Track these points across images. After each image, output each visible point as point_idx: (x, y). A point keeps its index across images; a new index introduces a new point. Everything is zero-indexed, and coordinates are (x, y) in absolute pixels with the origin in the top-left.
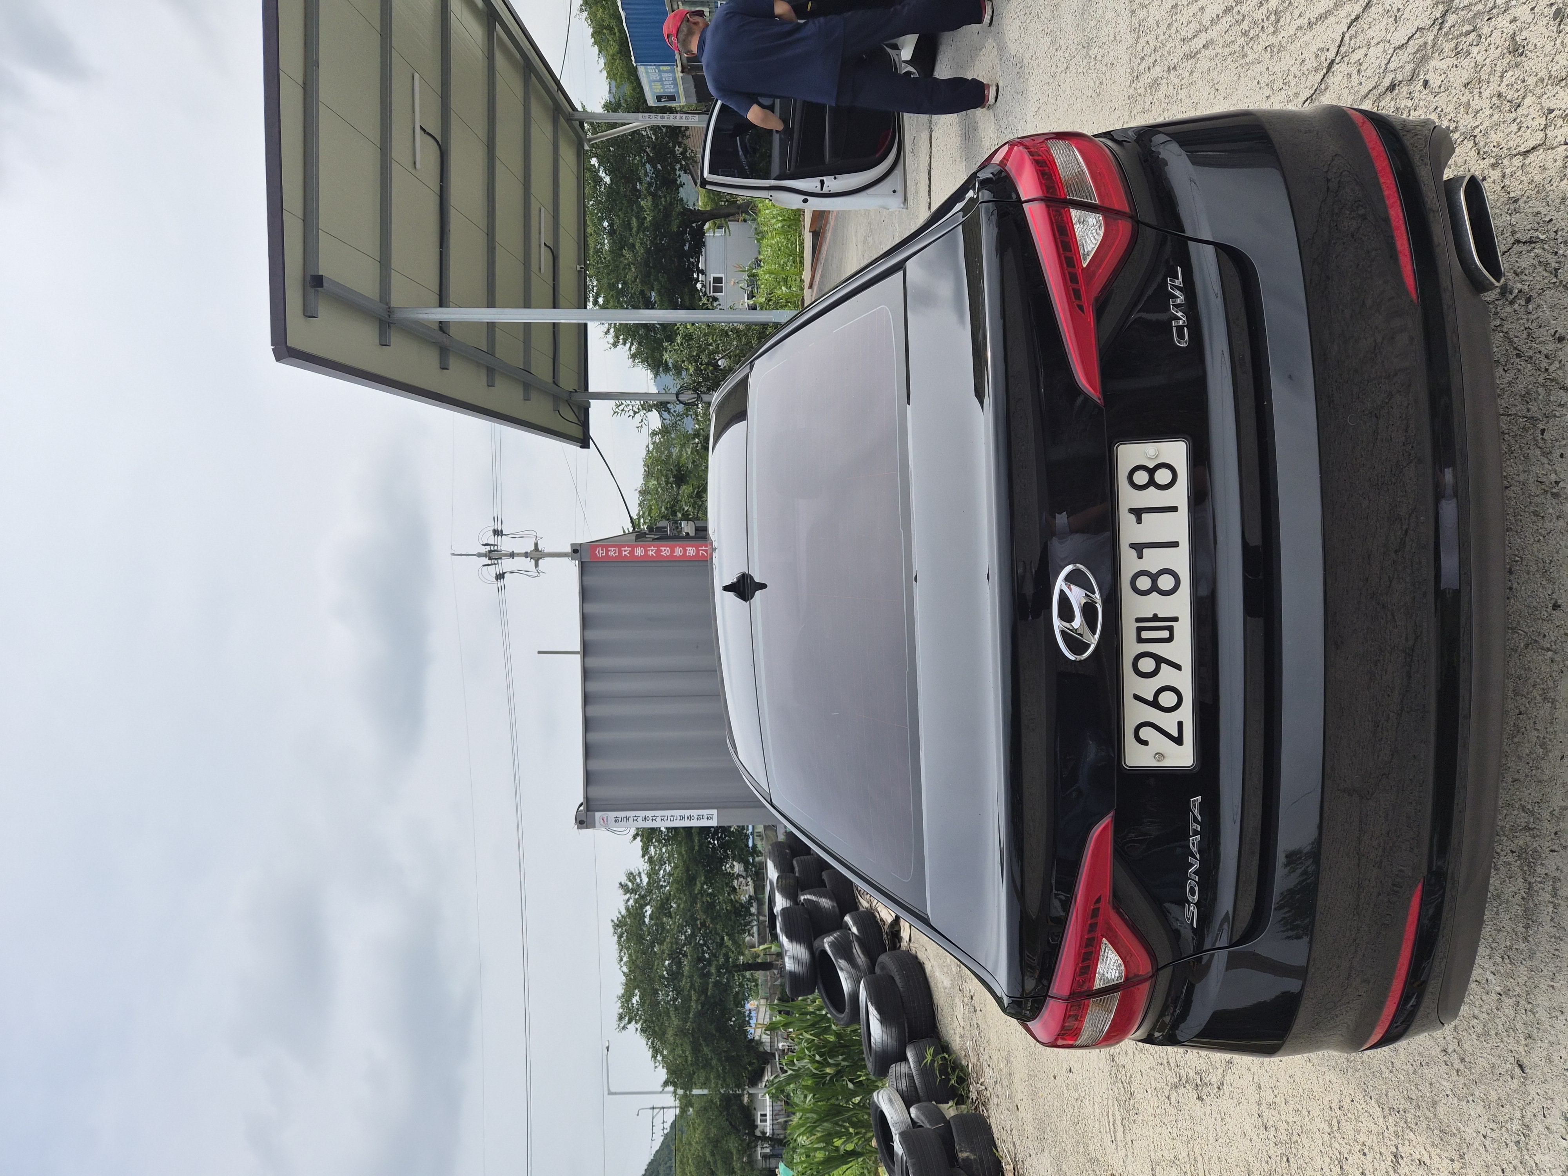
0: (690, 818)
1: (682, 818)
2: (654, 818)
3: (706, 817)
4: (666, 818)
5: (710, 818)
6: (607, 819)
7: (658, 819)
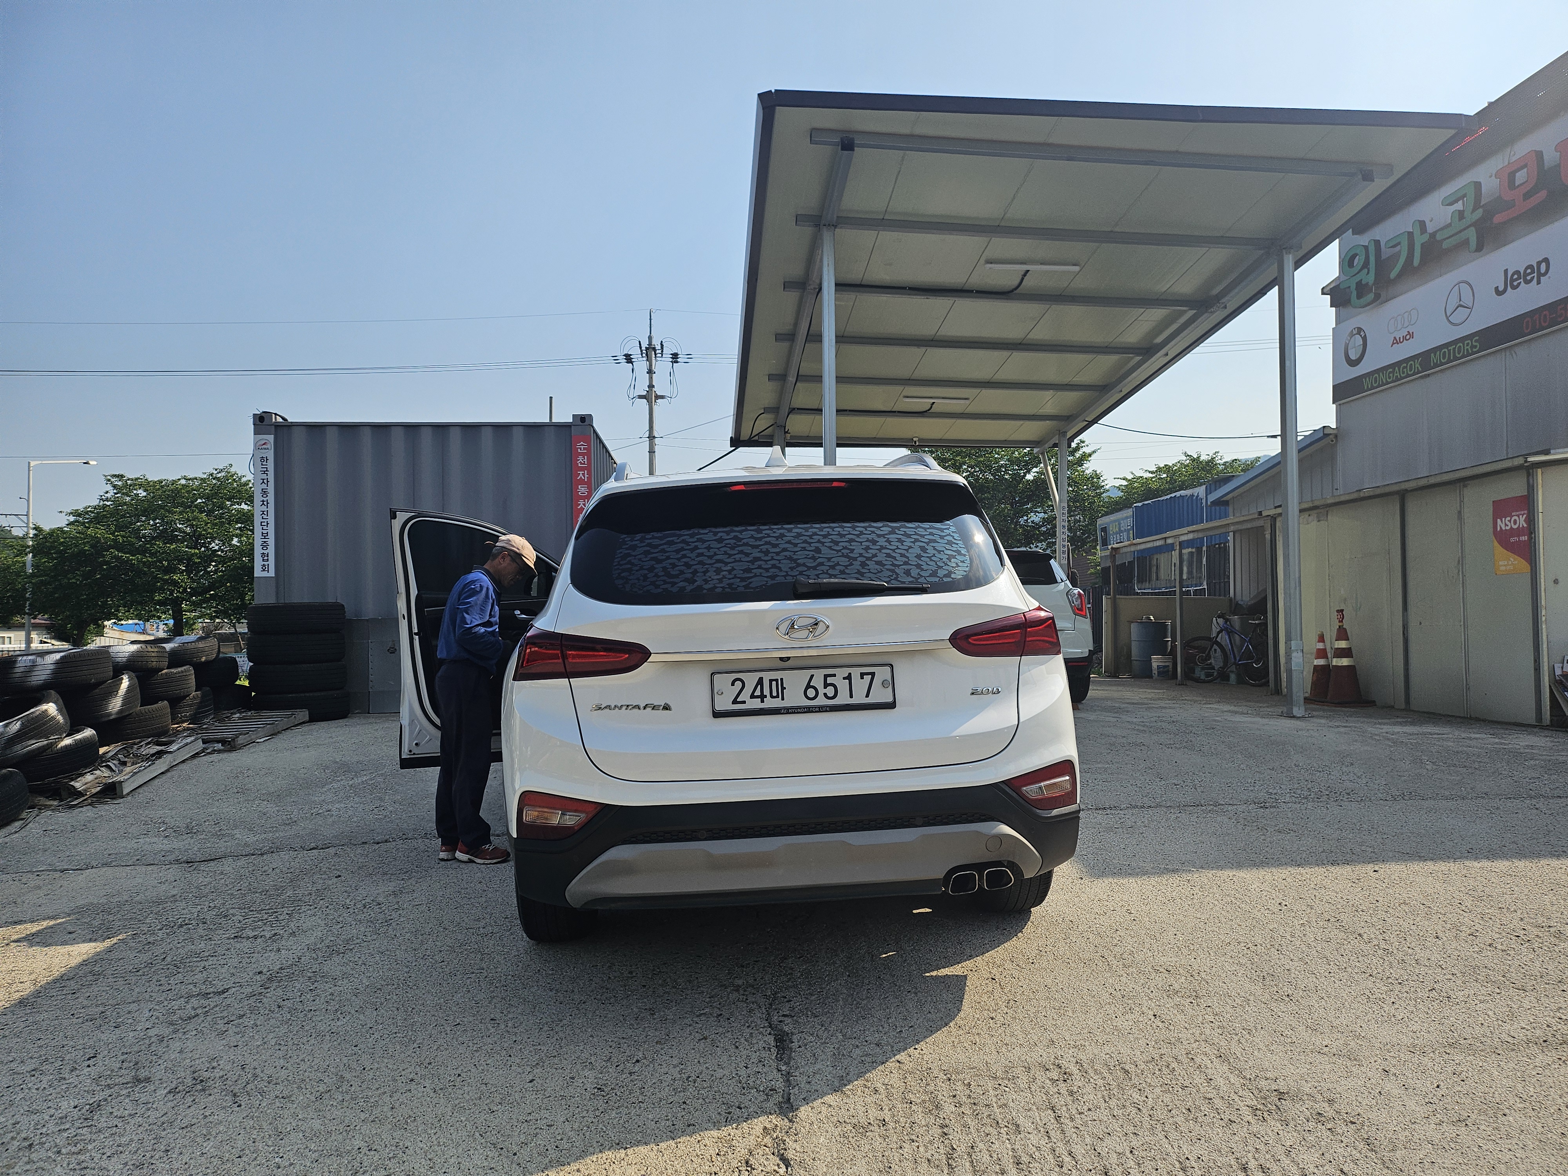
0: (265, 545)
1: (265, 536)
2: (265, 503)
3: (266, 563)
4: (265, 517)
5: (264, 568)
6: (265, 449)
7: (264, 508)
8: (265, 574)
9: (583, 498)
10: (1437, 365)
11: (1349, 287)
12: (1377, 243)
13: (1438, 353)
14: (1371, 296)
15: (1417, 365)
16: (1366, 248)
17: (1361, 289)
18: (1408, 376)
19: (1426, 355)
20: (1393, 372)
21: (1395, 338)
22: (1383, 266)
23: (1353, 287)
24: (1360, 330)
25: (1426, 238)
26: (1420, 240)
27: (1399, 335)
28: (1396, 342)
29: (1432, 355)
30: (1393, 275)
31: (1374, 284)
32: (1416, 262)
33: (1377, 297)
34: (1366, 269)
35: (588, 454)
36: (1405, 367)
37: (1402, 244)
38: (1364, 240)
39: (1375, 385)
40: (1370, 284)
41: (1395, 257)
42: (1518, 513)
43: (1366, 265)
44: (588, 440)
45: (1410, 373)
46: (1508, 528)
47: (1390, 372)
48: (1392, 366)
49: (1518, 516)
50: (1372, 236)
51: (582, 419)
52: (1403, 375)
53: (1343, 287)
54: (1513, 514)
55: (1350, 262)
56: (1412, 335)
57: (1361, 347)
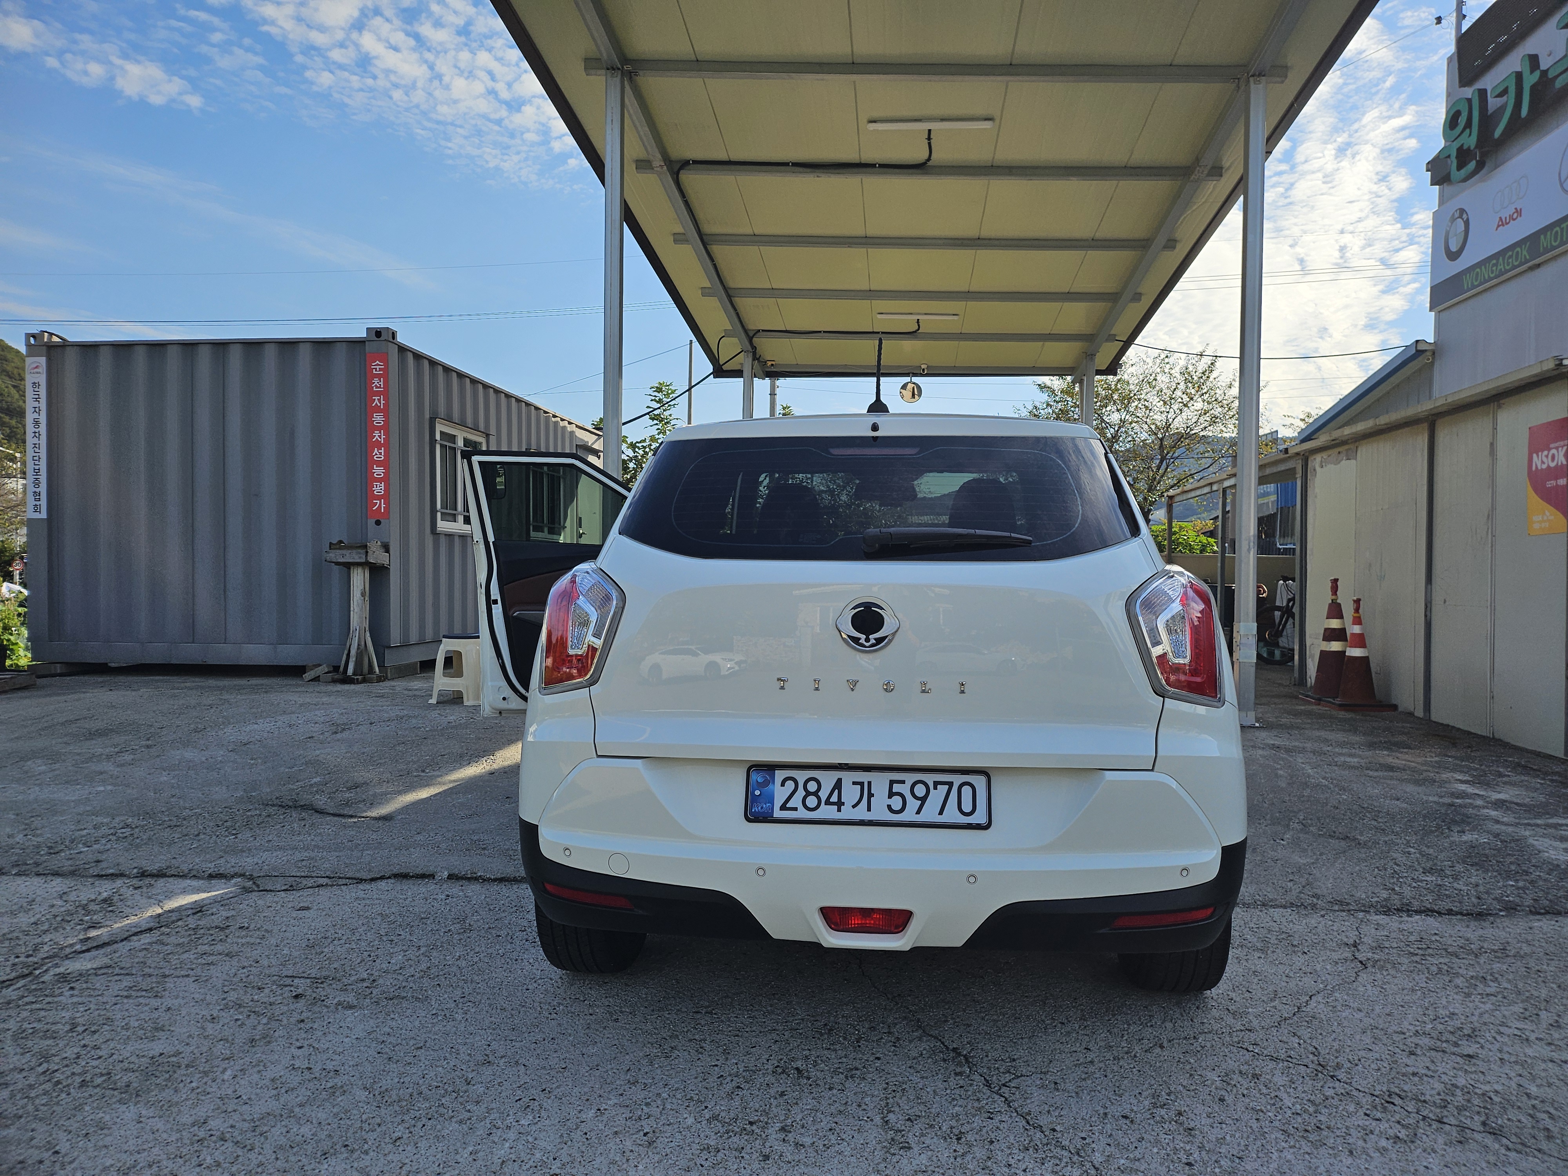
0: (37, 483)
1: (37, 472)
2: (37, 435)
3: (38, 503)
4: (37, 450)
5: (37, 509)
6: (37, 373)
7: (36, 441)
8: (37, 516)
9: (379, 429)
10: (1547, 251)
11: (1449, 156)
12: (1482, 93)
13: (1549, 233)
14: (1472, 165)
15: (1525, 253)
16: (1469, 101)
17: (1463, 156)
18: (1515, 267)
19: (1533, 240)
20: (1496, 265)
21: (1501, 218)
22: (1487, 121)
23: (1454, 154)
24: (1462, 211)
25: (1537, 74)
26: (1530, 79)
27: (1505, 214)
28: (1502, 223)
29: (1542, 237)
30: (1498, 133)
31: (1476, 147)
32: (1524, 112)
33: (1481, 165)
34: (1468, 131)
35: (385, 375)
36: (1510, 257)
37: (1509, 90)
38: (1469, 92)
39: (1476, 283)
40: (1472, 148)
41: (1503, 108)
42: (1556, 445)
43: (1469, 124)
44: (384, 358)
45: (1516, 264)
46: (1544, 466)
47: (1494, 265)
48: (1496, 256)
49: (1557, 448)
50: (1479, 85)
51: (378, 333)
52: (1507, 268)
53: (1441, 157)
54: (1552, 446)
55: (1452, 121)
56: (1519, 212)
57: (1463, 233)
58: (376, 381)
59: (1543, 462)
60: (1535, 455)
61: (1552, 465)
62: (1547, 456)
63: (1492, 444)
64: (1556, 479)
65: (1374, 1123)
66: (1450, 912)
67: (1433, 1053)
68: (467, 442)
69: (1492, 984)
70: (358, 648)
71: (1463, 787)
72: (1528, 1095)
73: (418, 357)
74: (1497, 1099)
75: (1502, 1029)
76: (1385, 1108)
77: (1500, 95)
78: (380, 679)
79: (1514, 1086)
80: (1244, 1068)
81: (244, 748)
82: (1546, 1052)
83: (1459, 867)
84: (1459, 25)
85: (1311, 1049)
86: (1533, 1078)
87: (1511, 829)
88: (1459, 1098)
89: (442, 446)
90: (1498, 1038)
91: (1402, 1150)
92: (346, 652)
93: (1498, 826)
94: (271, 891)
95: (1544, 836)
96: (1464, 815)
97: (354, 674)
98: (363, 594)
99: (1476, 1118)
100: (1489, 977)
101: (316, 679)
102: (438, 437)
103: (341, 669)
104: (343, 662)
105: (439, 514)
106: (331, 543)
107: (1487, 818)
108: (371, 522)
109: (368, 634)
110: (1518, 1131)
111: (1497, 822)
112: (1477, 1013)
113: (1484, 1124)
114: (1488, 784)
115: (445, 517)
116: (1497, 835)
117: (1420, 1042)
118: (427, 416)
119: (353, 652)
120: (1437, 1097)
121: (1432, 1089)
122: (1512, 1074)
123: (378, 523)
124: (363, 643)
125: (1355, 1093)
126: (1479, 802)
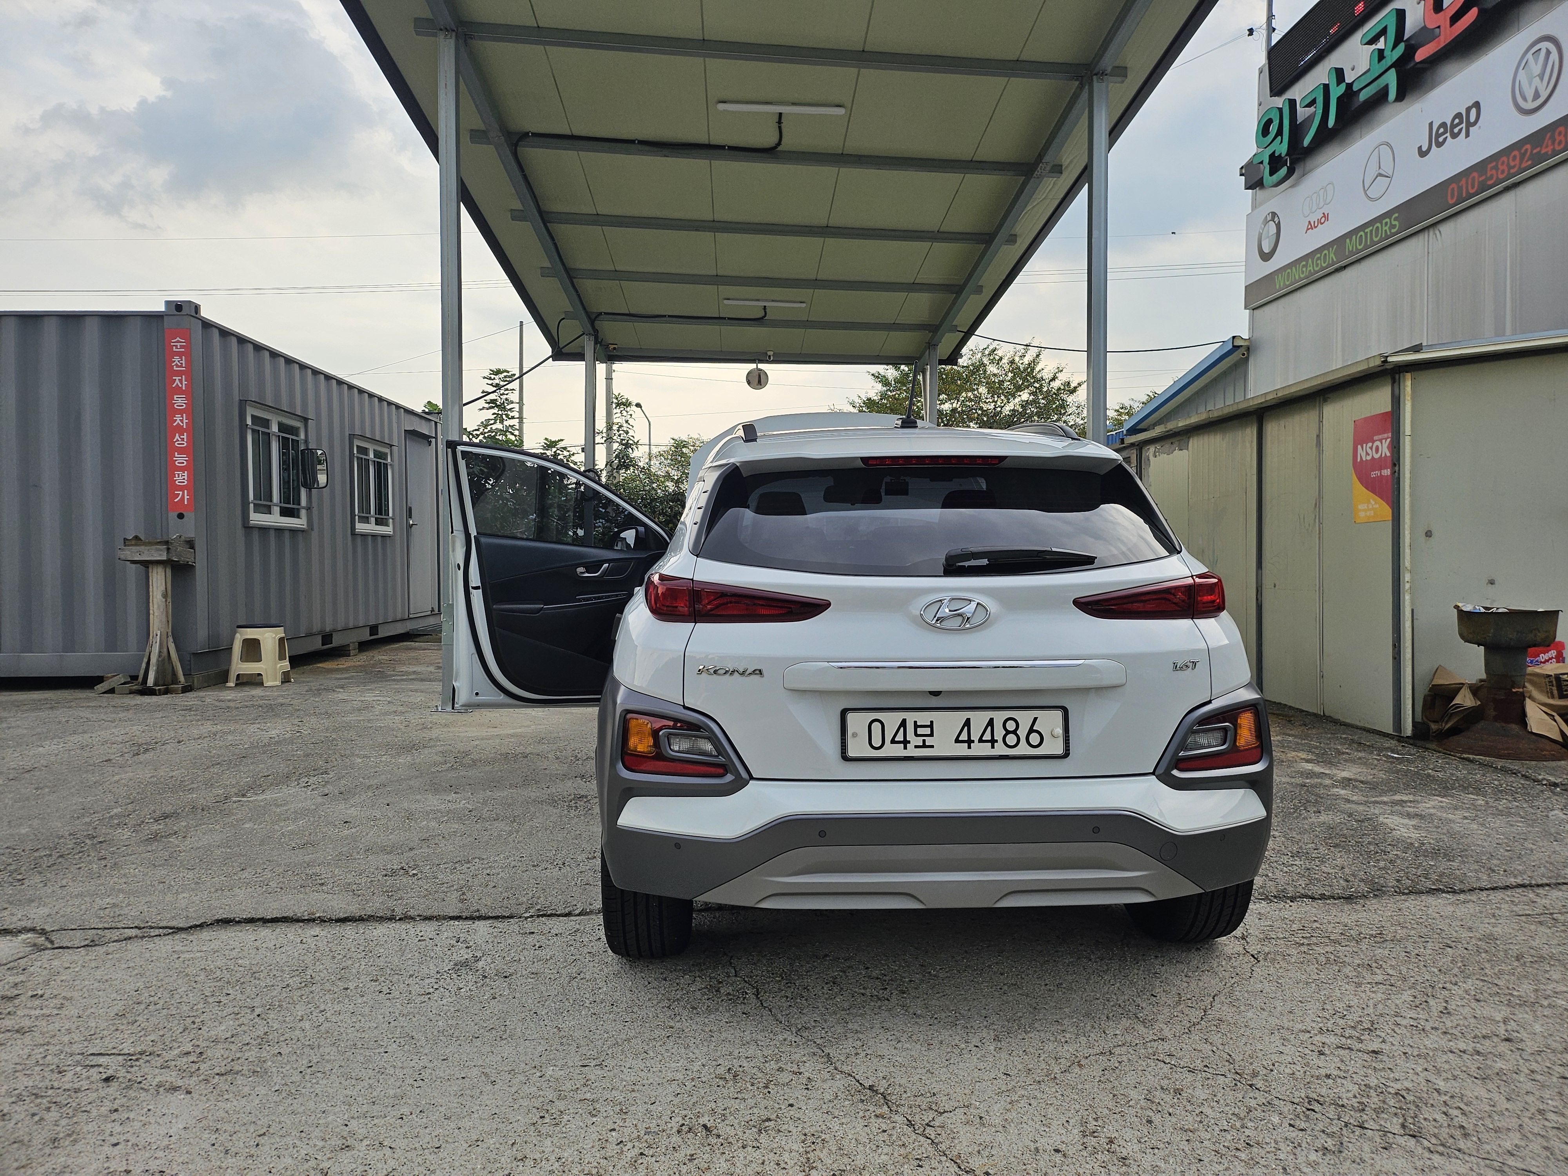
9: (181, 412)
10: (1353, 253)
11: (1262, 162)
12: (1292, 103)
13: (1354, 237)
14: (1284, 171)
15: (1332, 255)
18: (1323, 268)
19: (1340, 242)
23: (1266, 160)
24: (1274, 214)
26: (1337, 91)
29: (1348, 240)
31: (1287, 155)
32: (1331, 123)
33: (1291, 172)
34: (1279, 137)
35: (187, 353)
36: (1319, 258)
37: (1317, 101)
38: (1279, 102)
39: (1287, 283)
40: (1283, 155)
41: (1311, 118)
42: (1380, 437)
43: (1280, 132)
44: (186, 335)
45: (1324, 265)
46: (1369, 458)
47: (1304, 266)
48: (1305, 258)
49: (1381, 441)
50: (1289, 95)
51: (178, 307)
52: (1316, 269)
53: (1255, 162)
54: (1376, 438)
55: (1265, 130)
56: (1326, 217)
57: (1275, 236)
58: (176, 359)
59: (1367, 454)
60: (1359, 447)
61: (1377, 456)
62: (1371, 448)
63: (1318, 436)
64: (1380, 469)
65: (1301, 1134)
66: (1323, 897)
67: (1341, 1052)
68: (282, 427)
69: (1378, 971)
70: (159, 656)
71: (1309, 766)
72: (1438, 1091)
73: (225, 333)
74: (1410, 1098)
75: (1398, 1019)
76: (1307, 1117)
77: (1309, 105)
78: (186, 689)
79: (1424, 1083)
80: (1165, 1083)
81: (27, 775)
82: (1444, 1042)
83: (1323, 850)
84: (1269, 39)
85: (1225, 1056)
86: (1438, 1071)
87: (1361, 808)
88: (1374, 1100)
89: (253, 431)
90: (1396, 1029)
91: (1332, 1162)
92: (145, 660)
93: (1348, 806)
94: (68, 948)
95: (1392, 813)
96: (1317, 795)
97: (156, 684)
98: (165, 596)
99: (1395, 1120)
100: (1374, 965)
101: (112, 691)
102: (249, 421)
103: (140, 679)
104: (142, 672)
105: (252, 506)
106: (125, 539)
107: (1337, 797)
108: (173, 515)
109: (171, 639)
110: (1436, 1131)
111: (1348, 801)
112: (1371, 1003)
113: (1403, 1126)
114: (1330, 763)
115: (258, 509)
116: (1350, 815)
117: (1327, 1041)
118: (237, 399)
119: (154, 660)
120: (1354, 1100)
121: (1348, 1091)
122: (1419, 1069)
123: (181, 516)
124: (165, 650)
125: (1276, 1102)
126: (1328, 782)
